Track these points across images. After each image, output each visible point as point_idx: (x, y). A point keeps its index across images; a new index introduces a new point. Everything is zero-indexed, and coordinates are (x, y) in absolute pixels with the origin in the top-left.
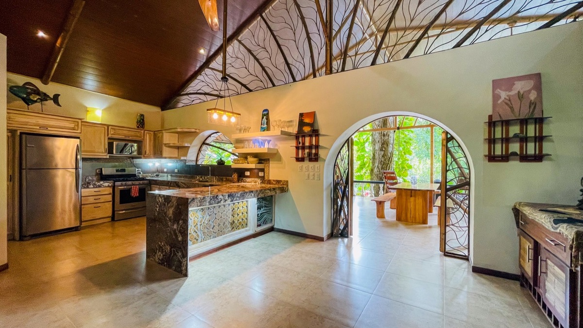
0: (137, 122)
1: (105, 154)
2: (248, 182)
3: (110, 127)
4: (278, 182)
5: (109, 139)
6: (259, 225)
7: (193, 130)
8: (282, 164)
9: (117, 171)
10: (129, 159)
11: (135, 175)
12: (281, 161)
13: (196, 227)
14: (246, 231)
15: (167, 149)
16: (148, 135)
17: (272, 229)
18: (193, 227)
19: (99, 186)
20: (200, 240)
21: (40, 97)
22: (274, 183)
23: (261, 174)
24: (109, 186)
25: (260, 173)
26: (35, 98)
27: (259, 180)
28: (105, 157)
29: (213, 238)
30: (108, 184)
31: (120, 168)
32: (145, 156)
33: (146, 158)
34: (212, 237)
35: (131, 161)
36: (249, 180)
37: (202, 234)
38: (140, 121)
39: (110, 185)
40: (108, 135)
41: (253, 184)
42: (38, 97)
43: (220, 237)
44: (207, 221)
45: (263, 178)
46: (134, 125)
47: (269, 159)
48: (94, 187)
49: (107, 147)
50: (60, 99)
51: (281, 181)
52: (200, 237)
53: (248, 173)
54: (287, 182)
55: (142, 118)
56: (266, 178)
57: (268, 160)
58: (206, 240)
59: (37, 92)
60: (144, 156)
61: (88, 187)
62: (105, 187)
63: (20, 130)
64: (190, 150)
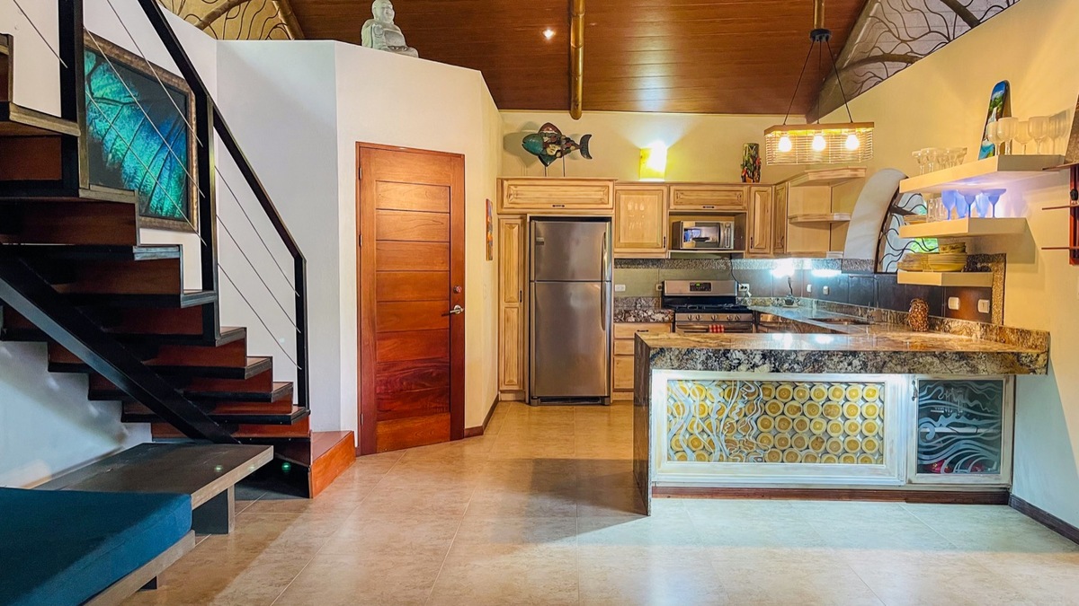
0: (743, 166)
1: (663, 250)
2: (954, 333)
3: (672, 188)
4: (1024, 333)
5: (671, 214)
6: (924, 469)
7: (848, 174)
8: (1036, 271)
9: (693, 288)
10: (722, 259)
11: (732, 299)
12: (1033, 262)
13: (707, 422)
14: (875, 472)
15: (800, 229)
16: (757, 195)
17: (1001, 497)
18: (697, 420)
19: (646, 320)
20: (716, 454)
21: (560, 149)
22: (1013, 338)
23: (983, 306)
24: (664, 321)
25: (980, 301)
26: (553, 150)
27: (978, 328)
28: (663, 256)
29: (756, 459)
30: (663, 316)
31: (698, 282)
32: (751, 250)
33: (754, 256)
34: (752, 457)
35: (726, 264)
36: (956, 324)
37: (724, 444)
38: (747, 162)
39: (667, 318)
40: (669, 206)
41: (964, 337)
42: (558, 148)
43: (778, 465)
44: (739, 414)
45: (986, 318)
46: (735, 175)
47: (1004, 256)
48: (636, 321)
49: (666, 233)
50: (591, 144)
51: (1029, 332)
52: (717, 449)
53: (954, 303)
54: (1047, 336)
55: (753, 152)
56: (996, 322)
57: (1001, 258)
58: (734, 460)
59: (558, 139)
60: (749, 252)
61: (625, 321)
62: (657, 322)
63: (530, 213)
64: (853, 232)
